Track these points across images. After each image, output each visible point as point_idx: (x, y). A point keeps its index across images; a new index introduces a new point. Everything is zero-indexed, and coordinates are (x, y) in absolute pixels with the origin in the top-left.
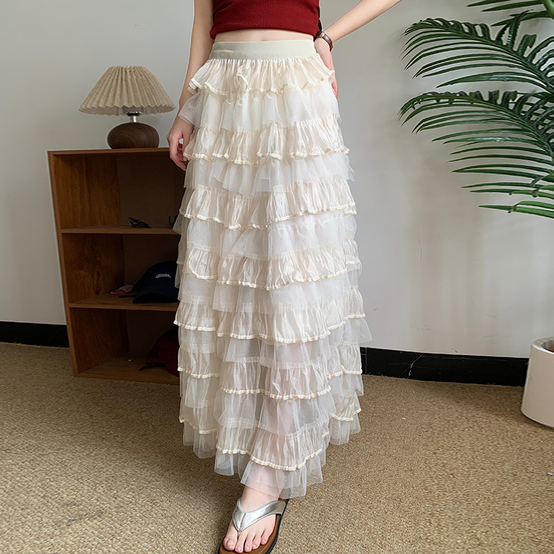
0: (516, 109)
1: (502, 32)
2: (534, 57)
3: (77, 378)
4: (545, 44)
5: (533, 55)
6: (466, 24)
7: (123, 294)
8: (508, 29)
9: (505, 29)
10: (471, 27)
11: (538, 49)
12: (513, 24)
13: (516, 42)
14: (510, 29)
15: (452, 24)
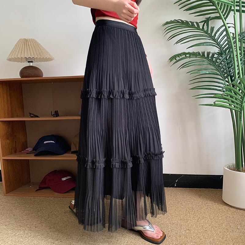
0: (212, 59)
1: (204, 25)
2: (215, 36)
3: (5, 197)
4: (218, 30)
5: (215, 35)
6: (190, 22)
7: (28, 152)
8: (205, 24)
9: (204, 24)
10: (192, 23)
11: (216, 33)
12: (207, 21)
13: (209, 29)
14: (206, 24)
15: (185, 22)
